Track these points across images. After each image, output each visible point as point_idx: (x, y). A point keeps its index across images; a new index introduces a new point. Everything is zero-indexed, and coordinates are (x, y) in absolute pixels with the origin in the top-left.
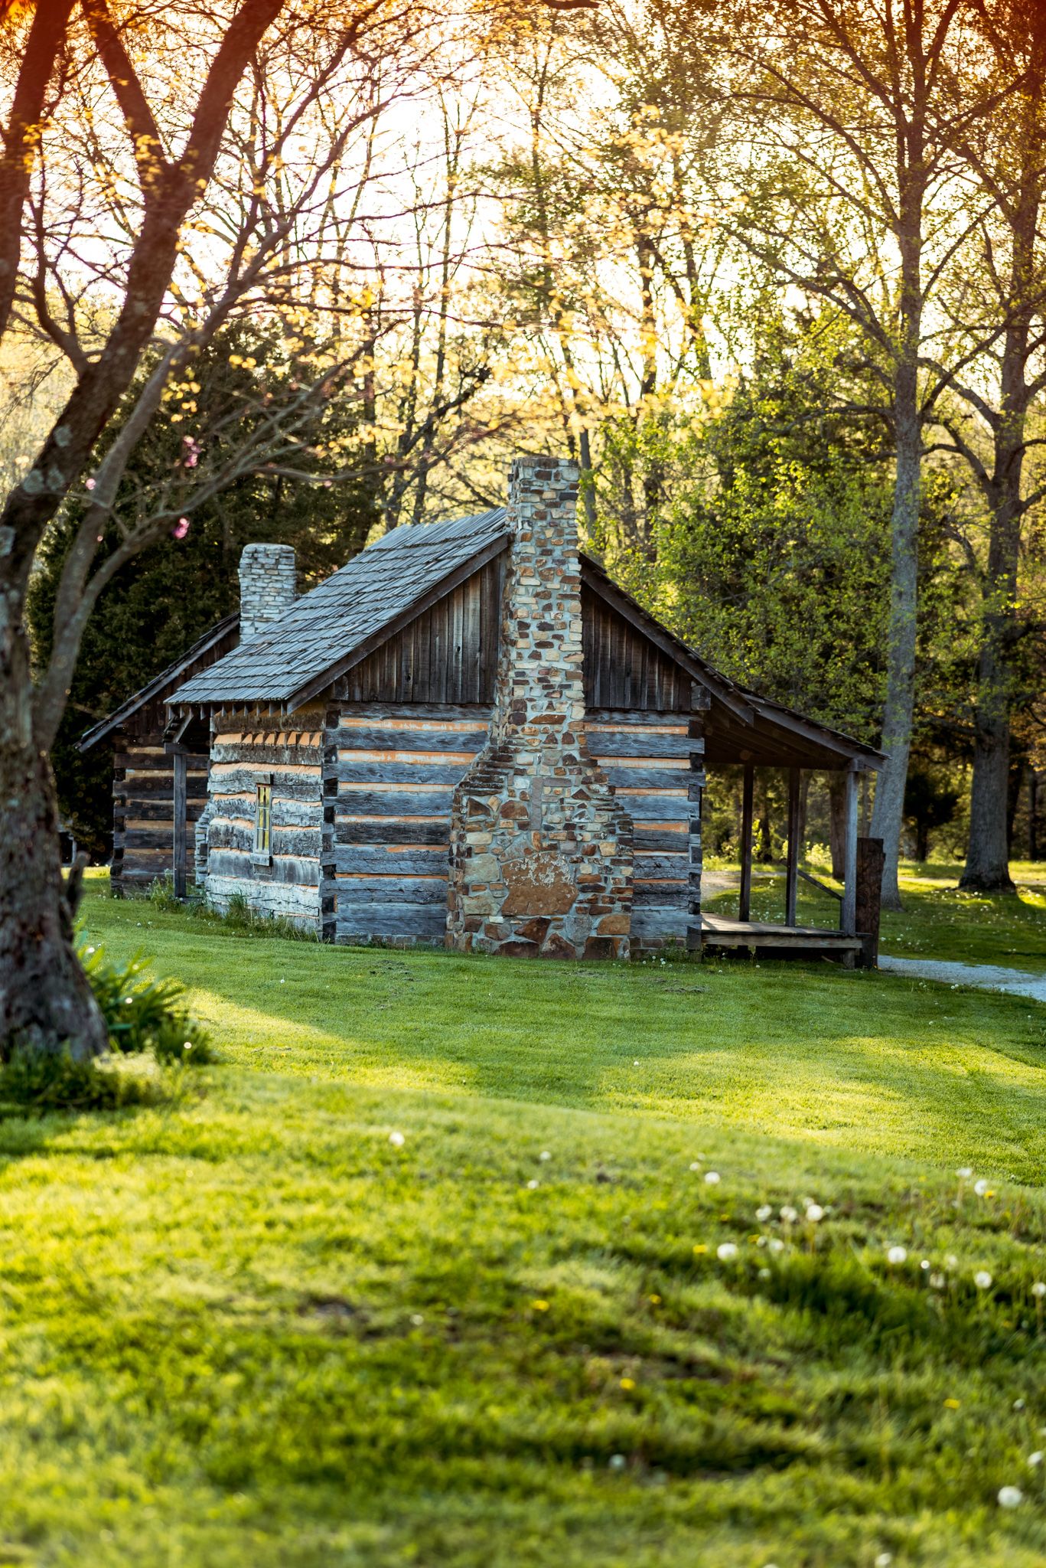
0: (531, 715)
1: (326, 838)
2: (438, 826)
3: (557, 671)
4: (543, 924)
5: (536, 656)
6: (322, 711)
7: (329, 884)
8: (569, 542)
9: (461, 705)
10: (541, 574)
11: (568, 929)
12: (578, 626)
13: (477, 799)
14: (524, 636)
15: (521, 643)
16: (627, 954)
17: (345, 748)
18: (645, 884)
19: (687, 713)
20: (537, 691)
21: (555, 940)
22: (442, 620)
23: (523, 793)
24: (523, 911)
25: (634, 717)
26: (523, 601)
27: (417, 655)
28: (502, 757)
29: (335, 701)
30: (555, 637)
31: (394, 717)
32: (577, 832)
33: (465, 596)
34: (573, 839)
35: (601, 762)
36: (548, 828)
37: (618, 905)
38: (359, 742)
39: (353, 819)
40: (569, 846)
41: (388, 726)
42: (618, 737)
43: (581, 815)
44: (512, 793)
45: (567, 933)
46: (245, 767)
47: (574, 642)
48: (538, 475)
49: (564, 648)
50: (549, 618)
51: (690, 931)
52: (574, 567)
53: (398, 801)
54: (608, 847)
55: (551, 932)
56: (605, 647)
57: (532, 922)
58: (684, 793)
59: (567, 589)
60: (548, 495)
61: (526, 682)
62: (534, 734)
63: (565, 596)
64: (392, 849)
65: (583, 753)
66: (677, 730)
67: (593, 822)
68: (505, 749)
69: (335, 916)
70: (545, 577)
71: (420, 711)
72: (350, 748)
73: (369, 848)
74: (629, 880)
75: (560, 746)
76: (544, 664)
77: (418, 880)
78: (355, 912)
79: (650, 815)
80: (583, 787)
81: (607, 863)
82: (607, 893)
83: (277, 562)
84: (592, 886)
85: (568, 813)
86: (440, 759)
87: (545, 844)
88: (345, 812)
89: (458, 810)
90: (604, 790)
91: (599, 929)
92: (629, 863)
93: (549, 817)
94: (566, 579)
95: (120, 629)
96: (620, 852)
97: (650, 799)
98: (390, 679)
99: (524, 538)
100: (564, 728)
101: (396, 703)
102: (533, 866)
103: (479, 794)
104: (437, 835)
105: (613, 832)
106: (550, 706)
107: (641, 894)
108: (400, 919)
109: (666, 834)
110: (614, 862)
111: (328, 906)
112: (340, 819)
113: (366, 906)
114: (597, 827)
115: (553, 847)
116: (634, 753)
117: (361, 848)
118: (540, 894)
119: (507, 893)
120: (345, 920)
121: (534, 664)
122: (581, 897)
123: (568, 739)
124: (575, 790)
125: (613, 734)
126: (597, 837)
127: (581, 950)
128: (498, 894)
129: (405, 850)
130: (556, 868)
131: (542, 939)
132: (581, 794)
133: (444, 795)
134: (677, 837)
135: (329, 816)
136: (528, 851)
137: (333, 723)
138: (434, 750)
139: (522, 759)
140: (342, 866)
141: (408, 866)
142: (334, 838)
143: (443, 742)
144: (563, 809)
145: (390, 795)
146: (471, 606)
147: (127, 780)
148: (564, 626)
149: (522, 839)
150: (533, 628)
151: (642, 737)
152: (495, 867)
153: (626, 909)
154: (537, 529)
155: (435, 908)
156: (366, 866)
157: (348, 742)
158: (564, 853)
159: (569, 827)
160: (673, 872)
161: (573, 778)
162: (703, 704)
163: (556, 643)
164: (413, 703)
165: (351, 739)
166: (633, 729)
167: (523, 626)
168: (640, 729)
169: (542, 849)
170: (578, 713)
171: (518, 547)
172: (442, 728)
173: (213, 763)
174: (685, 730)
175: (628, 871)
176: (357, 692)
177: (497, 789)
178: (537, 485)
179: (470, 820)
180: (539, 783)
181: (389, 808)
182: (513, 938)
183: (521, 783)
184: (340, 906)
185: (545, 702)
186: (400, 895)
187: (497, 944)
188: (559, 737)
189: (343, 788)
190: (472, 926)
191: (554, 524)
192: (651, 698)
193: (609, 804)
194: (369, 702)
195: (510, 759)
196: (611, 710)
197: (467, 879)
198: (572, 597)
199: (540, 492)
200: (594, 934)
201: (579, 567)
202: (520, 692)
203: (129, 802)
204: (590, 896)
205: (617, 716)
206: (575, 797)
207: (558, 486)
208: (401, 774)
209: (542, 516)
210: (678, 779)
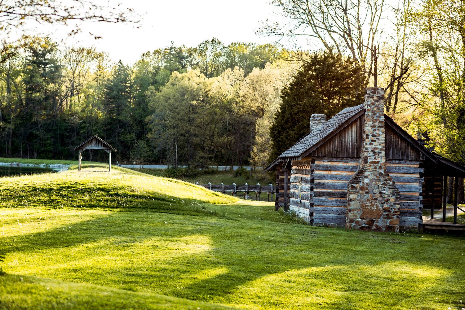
0: (369, 161)
1: (311, 195)
2: (343, 192)
3: (377, 148)
4: (373, 221)
5: (371, 144)
6: (310, 159)
7: (312, 208)
8: (381, 111)
9: (351, 158)
10: (373, 120)
11: (380, 223)
12: (384, 135)
13: (353, 185)
14: (368, 138)
15: (367, 140)
16: (398, 231)
17: (317, 170)
18: (406, 210)
19: (418, 161)
20: (371, 154)
21: (376, 226)
22: (345, 134)
23: (367, 183)
24: (367, 217)
25: (402, 162)
26: (367, 128)
27: (338, 144)
28: (361, 173)
29: (314, 157)
30: (377, 138)
31: (331, 161)
32: (383, 195)
33: (352, 127)
34: (382, 197)
35: (390, 175)
36: (374, 194)
37: (395, 216)
38: (321, 168)
39: (319, 190)
40: (381, 199)
41: (329, 164)
42: (397, 167)
43: (384, 190)
44: (363, 183)
45: (380, 224)
46: (297, 175)
47: (382, 140)
48: (372, 92)
49: (379, 142)
50: (375, 133)
51: (419, 224)
52: (383, 119)
53: (332, 185)
54: (392, 199)
55: (375, 223)
56: (393, 141)
57: (369, 220)
58: (417, 184)
59: (380, 125)
60: (375, 98)
61: (368, 152)
62: (370, 166)
63: (380, 127)
64: (330, 199)
65: (385, 172)
66: (415, 166)
67: (388, 193)
68: (362, 171)
69: (313, 218)
70: (374, 122)
71: (338, 160)
72: (318, 170)
73: (324, 198)
74: (399, 209)
75: (378, 170)
76: (373, 146)
77: (338, 208)
78: (319, 217)
79: (407, 190)
80: (385, 182)
81: (392, 204)
82: (392, 213)
83: (320, 119)
84: (387, 210)
85: (380, 189)
86: (344, 173)
87: (373, 198)
88: (316, 188)
89: (348, 188)
90: (391, 183)
91: (390, 223)
92: (399, 204)
93: (375, 190)
94: (380, 122)
95: (292, 138)
96: (396, 201)
97: (407, 186)
98: (330, 151)
99: (368, 110)
100: (379, 165)
101: (331, 157)
102: (370, 204)
103: (354, 183)
104: (343, 195)
105: (394, 195)
106: (375, 158)
107: (403, 213)
108: (332, 219)
109: (412, 196)
110: (394, 204)
111: (311, 215)
112: (315, 190)
113: (322, 215)
114: (389, 193)
115: (376, 199)
116: (402, 172)
117: (321, 198)
118: (372, 212)
119: (362, 212)
120: (316, 219)
121: (370, 146)
122: (384, 214)
123: (380, 168)
124: (382, 183)
125: (396, 167)
126: (389, 196)
127: (384, 229)
128: (359, 212)
129: (334, 199)
130: (377, 205)
131: (372, 226)
132: (384, 184)
133: (345, 184)
134: (415, 197)
135: (312, 189)
136: (368, 200)
137: (313, 163)
138: (342, 171)
139: (366, 173)
140: (316, 203)
141: (334, 203)
142: (313, 195)
143: (345, 168)
144: (379, 188)
145: (329, 183)
146: (354, 130)
147: (280, 179)
148: (379, 135)
149: (366, 196)
150: (370, 136)
151: (405, 168)
152: (358, 205)
153: (398, 217)
154: (372, 108)
155: (343, 216)
156: (322, 204)
157: (317, 168)
158: (379, 201)
159: (381, 193)
160: (414, 207)
161: (382, 179)
162: (423, 158)
163: (377, 140)
164: (337, 157)
165: (318, 168)
166: (402, 165)
167: (367, 135)
168: (404, 165)
169: (372, 199)
170: (383, 160)
171: (366, 113)
172: (345, 165)
173: (291, 174)
174: (418, 166)
175: (398, 206)
176: (320, 154)
177: (359, 182)
178: (372, 95)
179: (351, 191)
180: (371, 181)
181: (329, 187)
182: (364, 225)
183: (366, 181)
184: (315, 215)
185: (374, 157)
186: (332, 212)
187: (359, 227)
188: (378, 167)
189: (316, 181)
190: (352, 221)
191: (377, 106)
192: (408, 156)
193: (393, 187)
194: (324, 157)
195: (363, 173)
196: (395, 160)
197: (350, 208)
198: (382, 127)
199: (373, 97)
200: (388, 225)
201: (384, 119)
202: (366, 154)
203: (280, 185)
204: (387, 213)
205: (397, 162)
206: (382, 184)
207: (378, 96)
208: (333, 178)
209: (373, 104)
210: (416, 180)
